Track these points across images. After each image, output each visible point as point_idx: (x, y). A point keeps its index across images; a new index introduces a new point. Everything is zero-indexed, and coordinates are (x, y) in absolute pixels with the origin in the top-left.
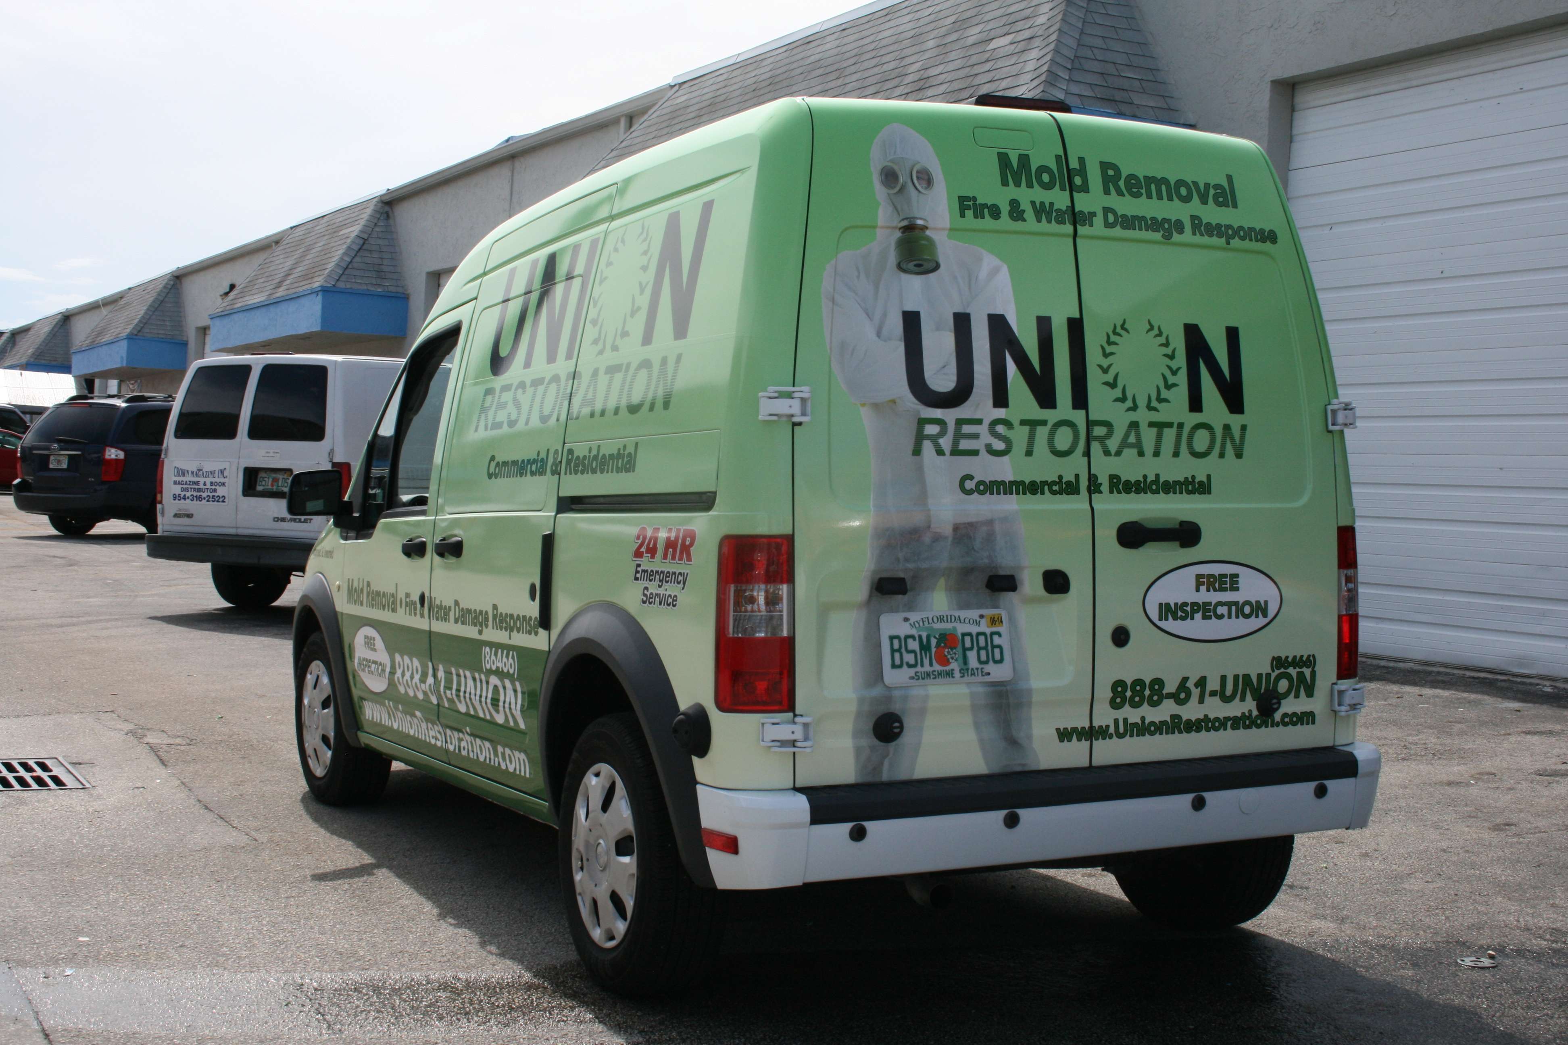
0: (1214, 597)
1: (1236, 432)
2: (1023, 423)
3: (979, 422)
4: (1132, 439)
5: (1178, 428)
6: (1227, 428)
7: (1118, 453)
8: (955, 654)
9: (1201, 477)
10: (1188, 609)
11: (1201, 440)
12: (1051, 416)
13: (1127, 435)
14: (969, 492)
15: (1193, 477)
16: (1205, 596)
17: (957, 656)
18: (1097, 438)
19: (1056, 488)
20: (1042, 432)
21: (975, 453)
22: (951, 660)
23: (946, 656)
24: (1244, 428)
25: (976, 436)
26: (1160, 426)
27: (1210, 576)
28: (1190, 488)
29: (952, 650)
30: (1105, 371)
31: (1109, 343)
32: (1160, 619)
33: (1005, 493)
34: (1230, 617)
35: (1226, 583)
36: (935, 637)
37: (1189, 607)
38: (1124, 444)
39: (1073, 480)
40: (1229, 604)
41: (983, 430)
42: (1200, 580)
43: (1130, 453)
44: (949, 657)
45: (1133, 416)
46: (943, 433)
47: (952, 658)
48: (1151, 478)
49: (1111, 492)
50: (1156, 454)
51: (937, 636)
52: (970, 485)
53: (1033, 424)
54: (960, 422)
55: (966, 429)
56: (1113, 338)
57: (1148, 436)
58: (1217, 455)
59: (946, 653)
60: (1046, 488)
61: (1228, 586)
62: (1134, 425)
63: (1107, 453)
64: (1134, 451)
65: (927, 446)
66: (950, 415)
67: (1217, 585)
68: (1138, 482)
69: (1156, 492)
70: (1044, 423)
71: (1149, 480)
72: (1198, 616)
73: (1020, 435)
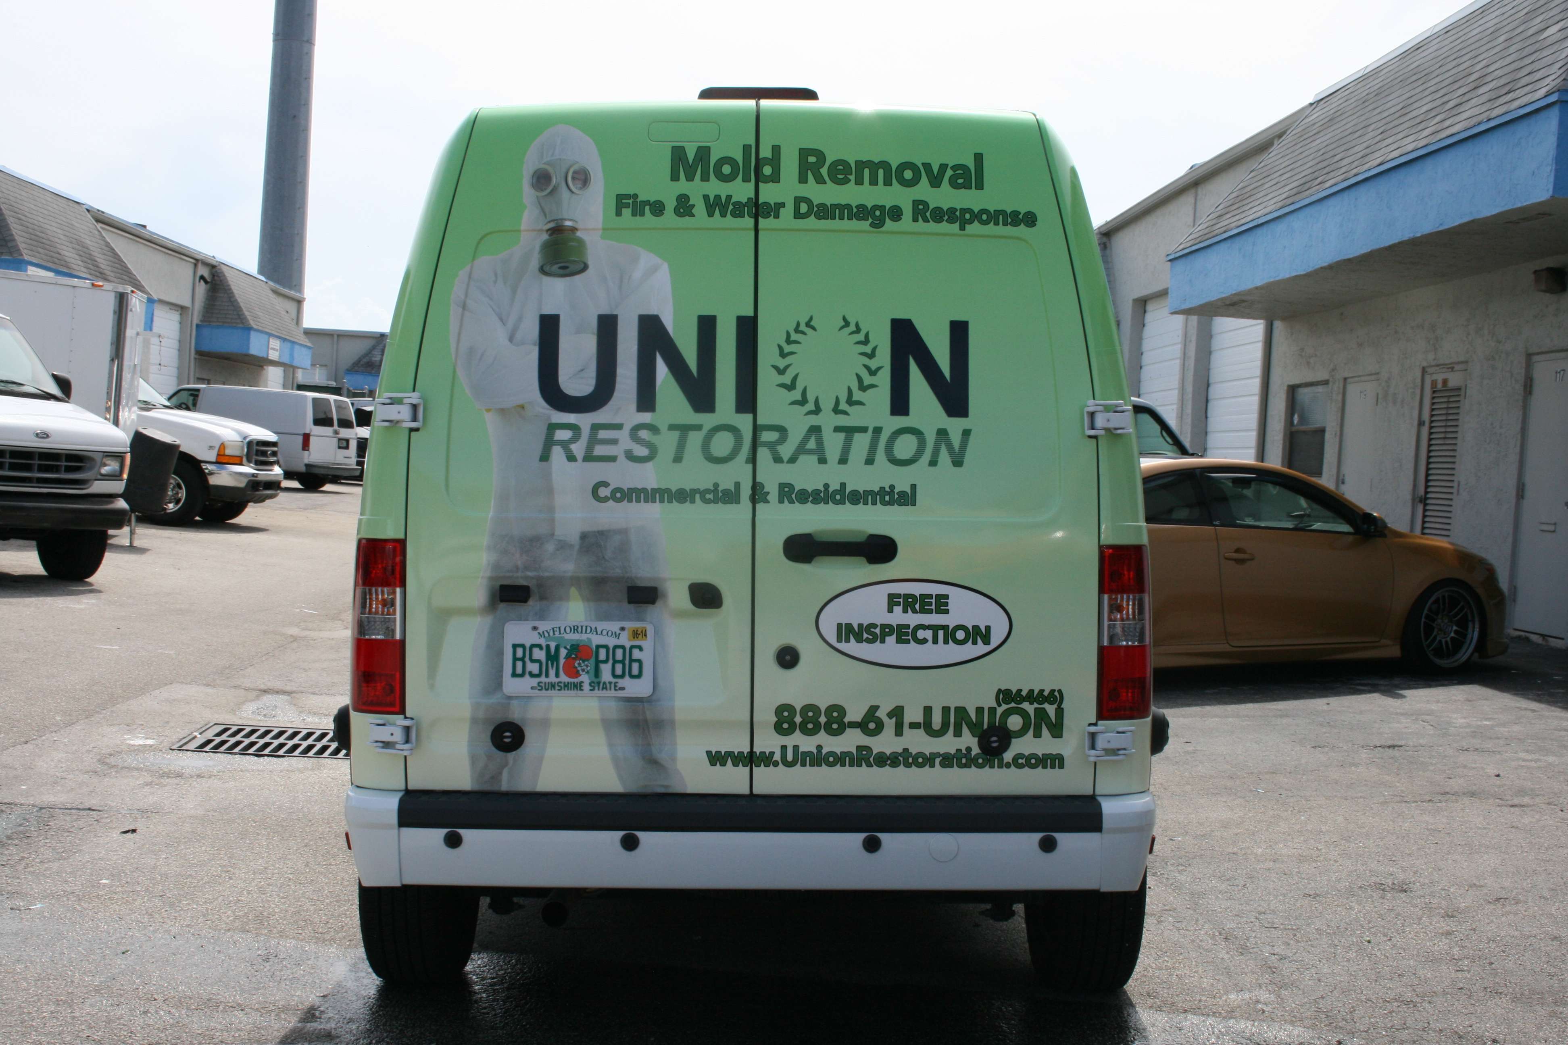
0: (913, 619)
1: (956, 439)
2: (672, 427)
3: (619, 427)
4: (812, 444)
5: (873, 432)
6: (942, 433)
7: (793, 460)
8: (587, 666)
9: (903, 486)
10: (878, 631)
11: (905, 447)
12: (707, 420)
13: (805, 440)
14: (605, 500)
15: (892, 487)
16: (898, 617)
17: (589, 668)
18: (767, 444)
19: (710, 496)
20: (695, 439)
21: (612, 459)
22: (581, 672)
23: (576, 668)
24: (966, 433)
25: (614, 442)
26: (850, 431)
27: (907, 596)
28: (887, 498)
29: (584, 662)
30: (781, 372)
31: (789, 341)
32: (839, 640)
33: (646, 501)
34: (935, 642)
35: (930, 604)
36: (565, 648)
37: (879, 628)
38: (801, 449)
39: (733, 489)
40: (935, 628)
41: (623, 436)
42: (893, 600)
43: (808, 461)
44: (579, 668)
45: (814, 420)
46: (575, 439)
47: (583, 670)
48: (834, 486)
49: (781, 501)
50: (843, 461)
51: (568, 647)
52: (603, 492)
53: (684, 429)
54: (596, 428)
55: (603, 434)
56: (794, 336)
57: (833, 443)
58: (927, 462)
59: (576, 665)
60: (697, 496)
61: (933, 607)
62: (815, 430)
63: (778, 459)
64: (814, 458)
65: (557, 453)
66: (584, 420)
67: (917, 606)
68: (817, 492)
69: (842, 502)
70: (698, 428)
71: (831, 490)
72: (891, 640)
73: (667, 442)
